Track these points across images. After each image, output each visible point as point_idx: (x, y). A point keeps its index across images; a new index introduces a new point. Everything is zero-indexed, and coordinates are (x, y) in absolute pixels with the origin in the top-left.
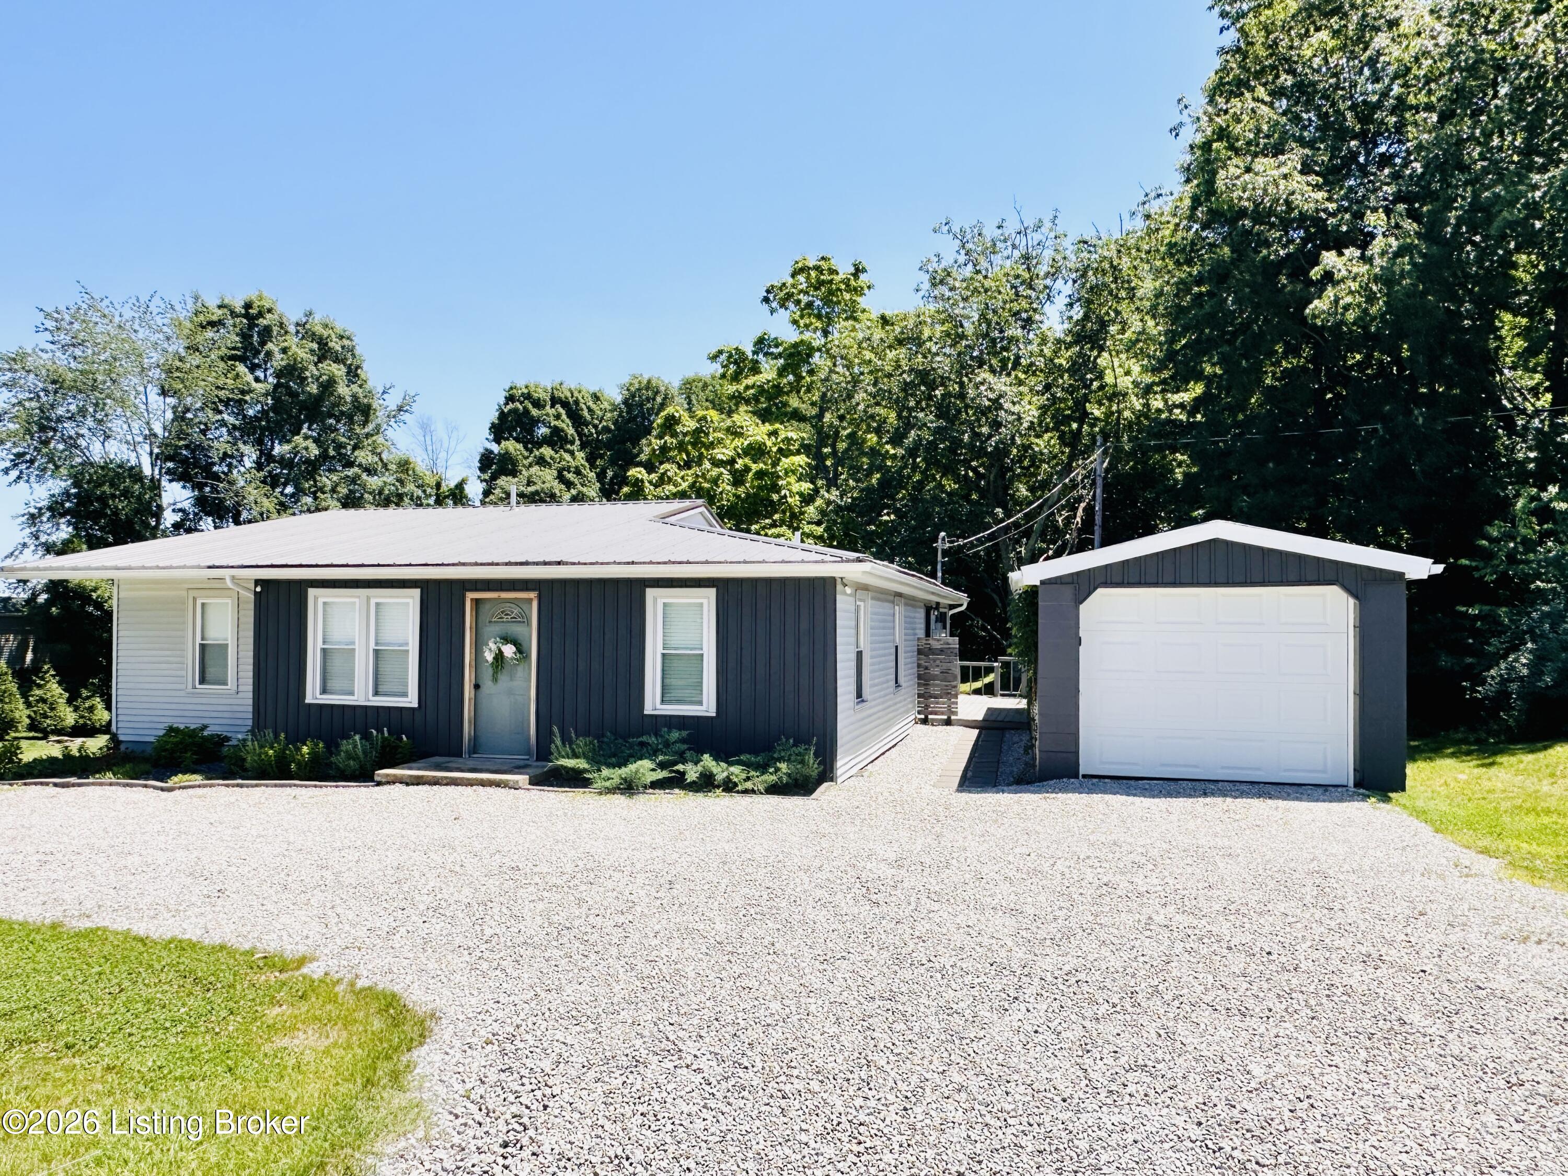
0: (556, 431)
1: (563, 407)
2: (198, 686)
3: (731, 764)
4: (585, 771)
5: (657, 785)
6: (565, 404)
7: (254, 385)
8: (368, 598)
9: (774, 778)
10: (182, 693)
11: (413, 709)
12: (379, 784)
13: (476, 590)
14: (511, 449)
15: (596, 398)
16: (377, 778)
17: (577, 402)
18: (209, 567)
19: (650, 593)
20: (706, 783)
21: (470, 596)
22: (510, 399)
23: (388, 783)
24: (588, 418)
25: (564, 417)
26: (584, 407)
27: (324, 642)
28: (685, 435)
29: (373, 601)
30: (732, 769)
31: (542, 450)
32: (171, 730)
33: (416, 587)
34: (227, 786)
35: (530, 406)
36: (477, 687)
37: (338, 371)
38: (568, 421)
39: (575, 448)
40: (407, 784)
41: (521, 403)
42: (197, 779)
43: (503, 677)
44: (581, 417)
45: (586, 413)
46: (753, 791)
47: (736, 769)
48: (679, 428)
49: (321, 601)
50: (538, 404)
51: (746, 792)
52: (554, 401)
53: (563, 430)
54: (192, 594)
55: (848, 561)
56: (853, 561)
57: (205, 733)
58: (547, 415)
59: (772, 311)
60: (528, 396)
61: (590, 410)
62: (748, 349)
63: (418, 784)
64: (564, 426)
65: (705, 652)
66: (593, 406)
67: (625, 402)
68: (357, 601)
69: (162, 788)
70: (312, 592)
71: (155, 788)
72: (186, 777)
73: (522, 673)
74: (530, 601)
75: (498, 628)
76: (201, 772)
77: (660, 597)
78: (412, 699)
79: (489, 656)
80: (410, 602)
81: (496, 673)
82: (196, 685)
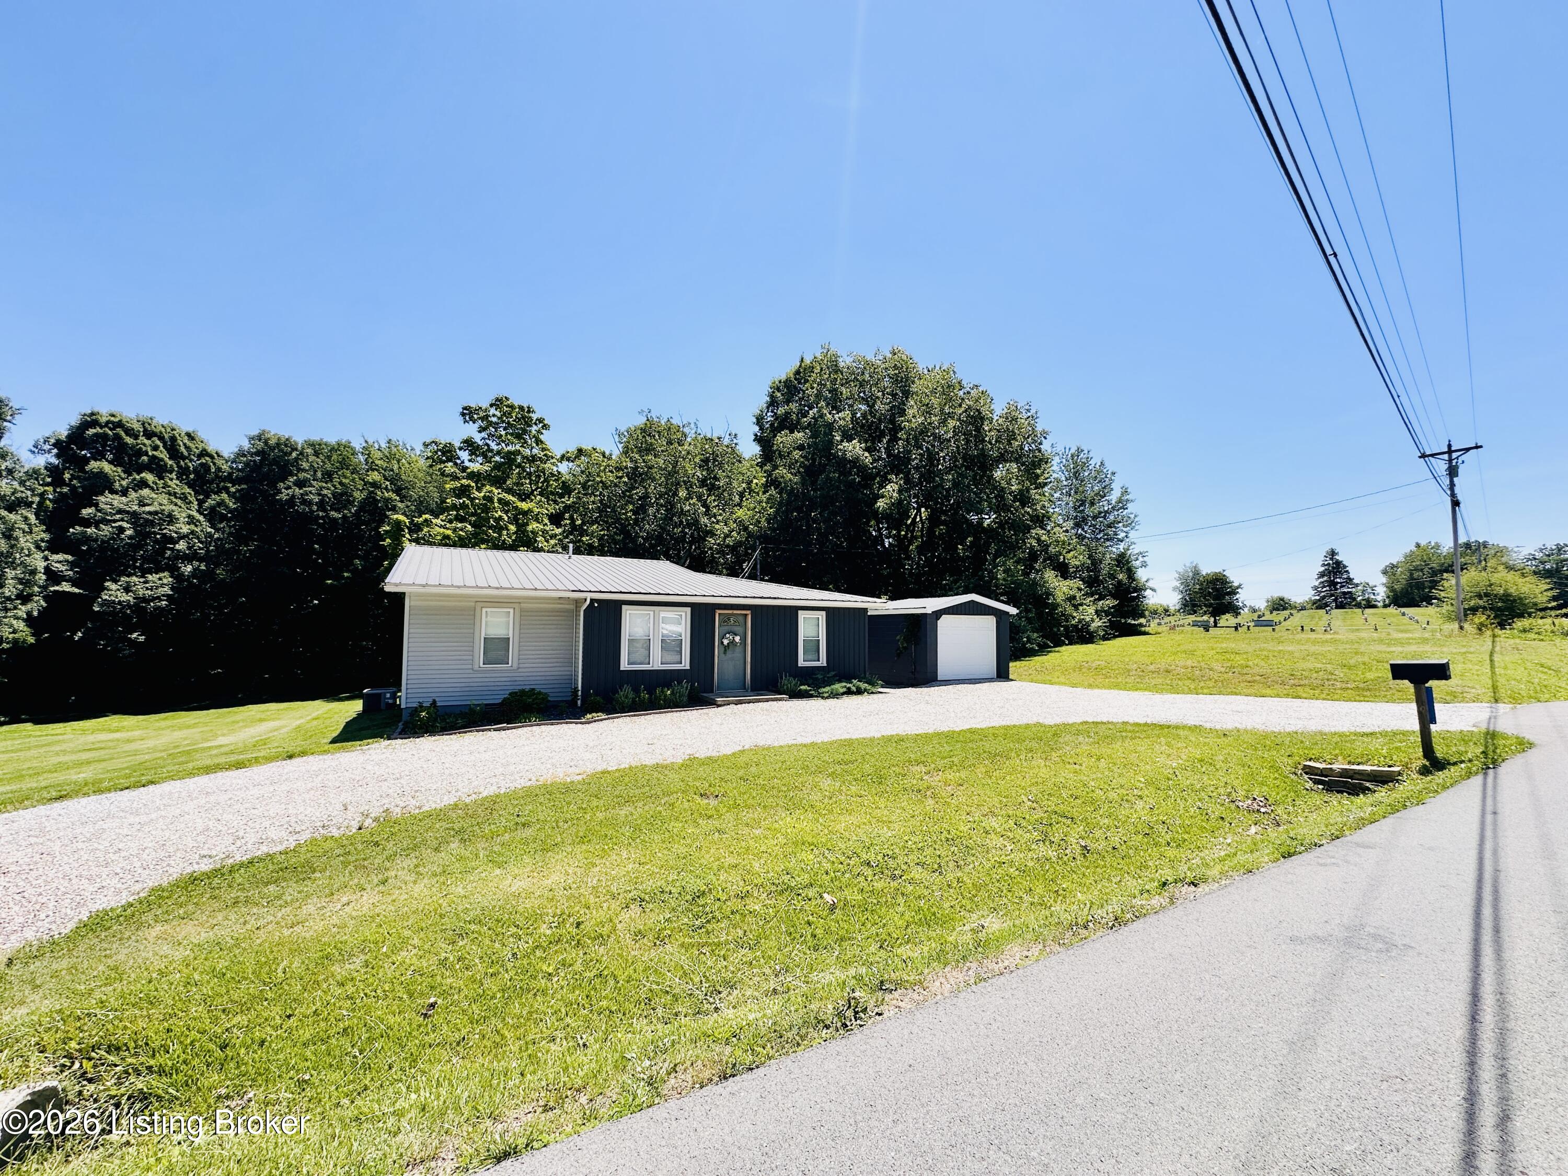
3: (861, 681)
4: (811, 691)
5: (842, 694)
8: (659, 612)
10: (471, 671)
11: (686, 670)
13: (719, 609)
16: (717, 703)
19: (800, 612)
20: (859, 692)
21: (718, 612)
24: (186, 453)
27: (630, 636)
29: (662, 613)
33: (689, 607)
35: (123, 434)
42: (602, 715)
49: (630, 612)
54: (480, 604)
65: (820, 638)
68: (652, 613)
69: (581, 723)
70: (624, 607)
71: (576, 723)
72: (594, 714)
73: (739, 649)
74: (746, 615)
75: (726, 628)
76: (603, 712)
77: (802, 615)
78: (686, 665)
79: (726, 642)
80: (683, 614)
81: (725, 650)
82: (481, 665)
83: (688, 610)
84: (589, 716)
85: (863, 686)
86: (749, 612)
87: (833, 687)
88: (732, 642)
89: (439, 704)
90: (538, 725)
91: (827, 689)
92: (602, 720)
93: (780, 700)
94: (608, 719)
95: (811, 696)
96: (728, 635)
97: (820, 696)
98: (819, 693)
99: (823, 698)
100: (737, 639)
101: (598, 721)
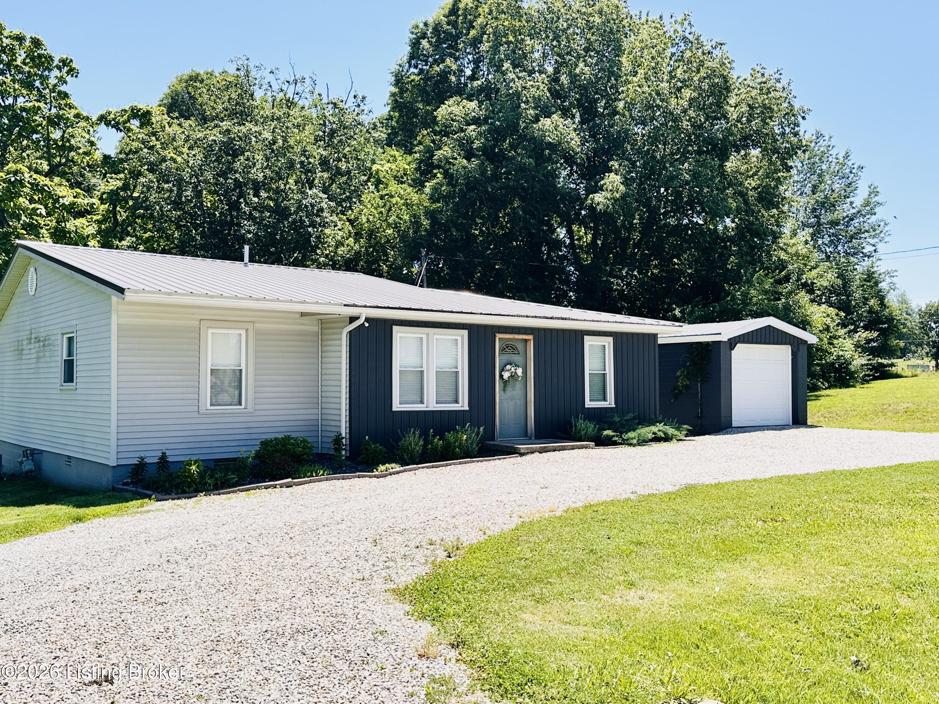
8: (433, 335)
10: (197, 415)
11: (464, 411)
12: (522, 455)
13: (500, 332)
16: (522, 451)
19: (586, 338)
21: (499, 336)
27: (400, 367)
29: (435, 337)
33: (464, 329)
42: (397, 467)
49: (399, 335)
65: (607, 371)
68: (424, 337)
69: (375, 476)
70: (395, 328)
71: (370, 477)
72: (387, 465)
73: (519, 385)
74: (526, 341)
75: (506, 358)
76: (395, 461)
77: (589, 341)
78: (463, 405)
79: (506, 375)
80: (459, 338)
81: (505, 386)
82: (209, 407)
83: (465, 333)
84: (382, 468)
85: (671, 431)
86: (531, 337)
87: (639, 431)
88: (513, 376)
89: (170, 459)
90: (327, 480)
91: (631, 434)
92: (398, 473)
93: (586, 447)
94: (405, 471)
95: (615, 444)
96: (508, 367)
97: (627, 443)
98: (623, 440)
99: (630, 445)
100: (520, 371)
101: (394, 473)
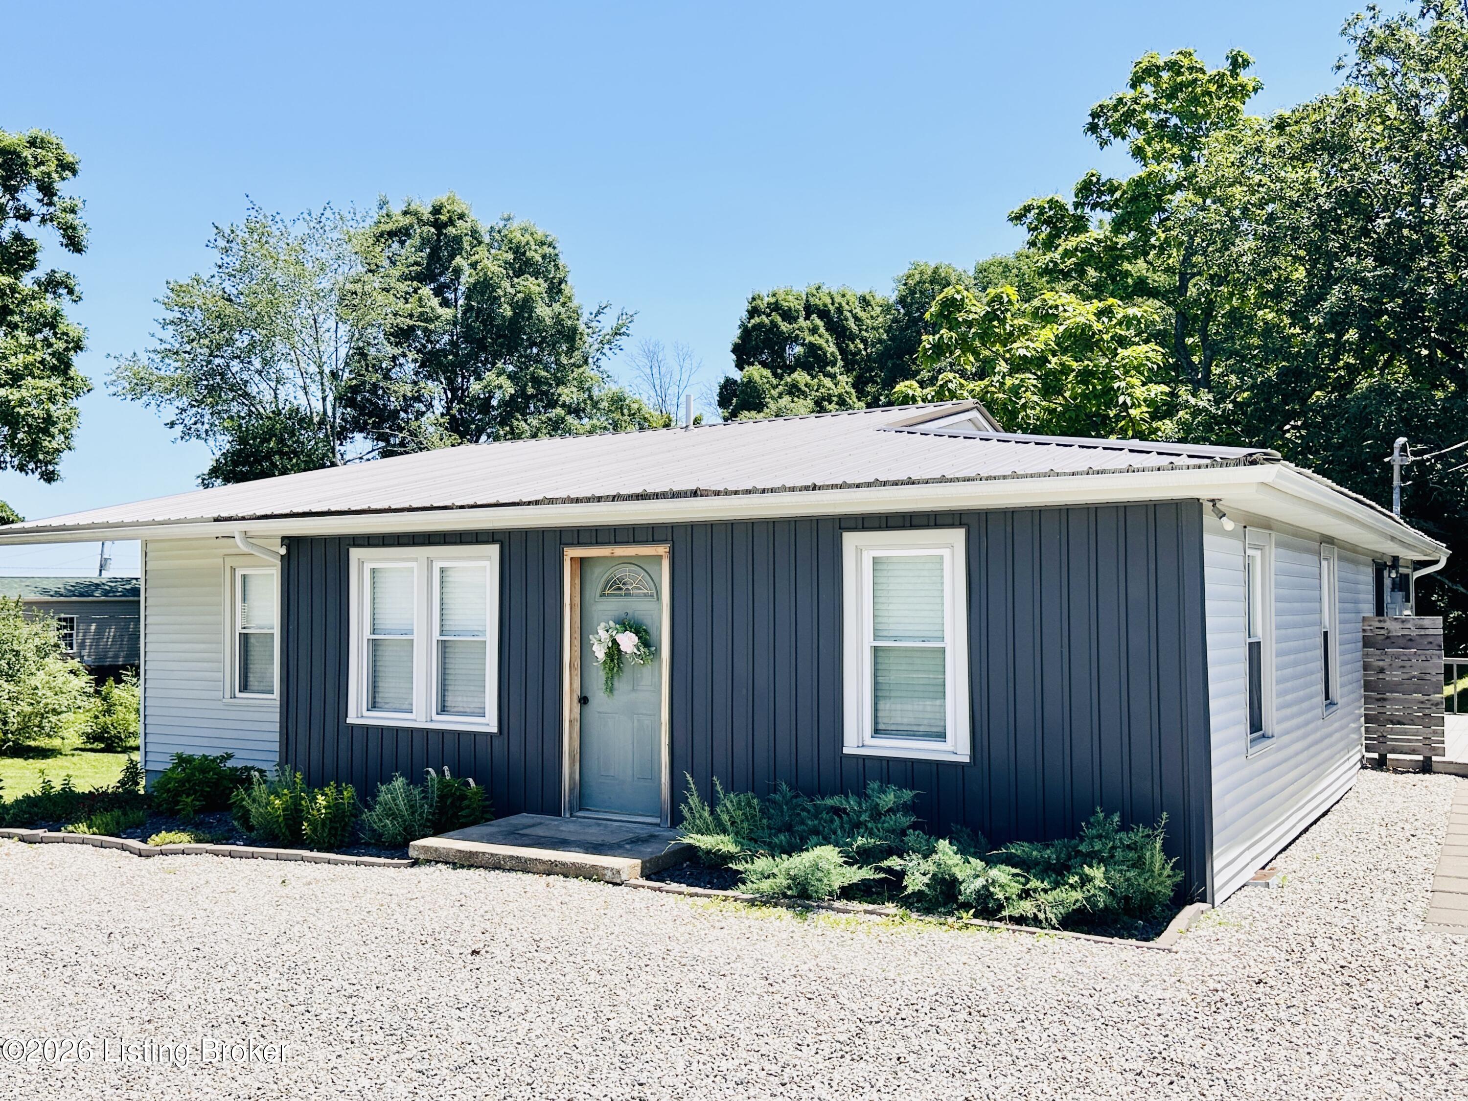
0: (813, 349)
1: (820, 317)
2: (238, 694)
3: (990, 862)
4: (731, 857)
5: (849, 892)
6: (823, 314)
7: (440, 311)
8: (430, 562)
9: (1078, 895)
11: (491, 735)
12: (416, 863)
13: (579, 544)
14: (757, 377)
15: (865, 302)
16: (412, 853)
17: (840, 310)
18: (216, 520)
19: (851, 541)
20: (945, 897)
21: (571, 553)
22: (754, 312)
23: (428, 862)
25: (822, 330)
26: (849, 314)
27: (374, 632)
28: (970, 324)
29: (437, 566)
30: (994, 873)
31: (795, 375)
32: (183, 760)
33: (493, 542)
34: (216, 854)
35: (779, 319)
36: (584, 700)
37: (534, 286)
38: (827, 335)
39: (836, 370)
40: (455, 866)
41: (768, 315)
42: (182, 839)
43: (622, 685)
44: (845, 329)
45: (851, 323)
46: (1036, 921)
47: (1001, 874)
48: (961, 316)
49: (368, 567)
50: (789, 316)
51: (1020, 920)
52: (809, 310)
53: (820, 348)
54: (230, 562)
55: (1225, 462)
56: (1237, 463)
57: (230, 764)
58: (800, 329)
59: (1103, 143)
60: (775, 307)
61: (857, 318)
62: (1068, 200)
63: (470, 867)
64: (821, 342)
65: (948, 644)
66: (861, 314)
67: (902, 301)
68: (416, 566)
70: (355, 553)
71: (133, 851)
72: (171, 834)
74: (661, 559)
75: (597, 607)
78: (490, 720)
80: (488, 565)
83: (493, 550)
86: (662, 550)
94: (180, 852)
100: (627, 642)
